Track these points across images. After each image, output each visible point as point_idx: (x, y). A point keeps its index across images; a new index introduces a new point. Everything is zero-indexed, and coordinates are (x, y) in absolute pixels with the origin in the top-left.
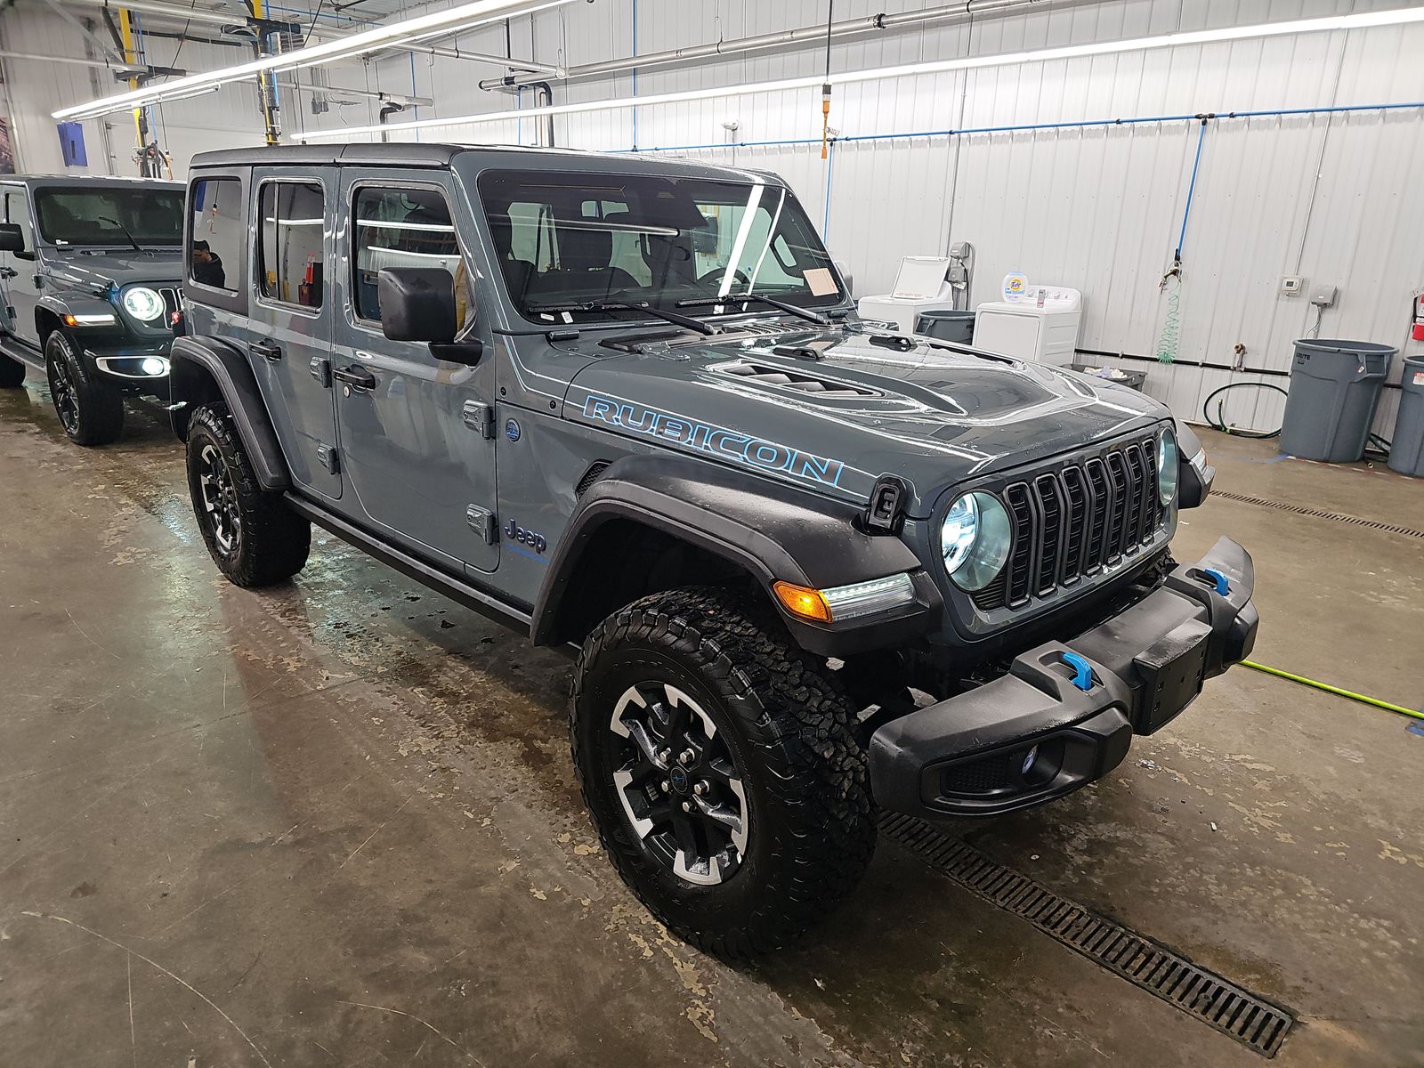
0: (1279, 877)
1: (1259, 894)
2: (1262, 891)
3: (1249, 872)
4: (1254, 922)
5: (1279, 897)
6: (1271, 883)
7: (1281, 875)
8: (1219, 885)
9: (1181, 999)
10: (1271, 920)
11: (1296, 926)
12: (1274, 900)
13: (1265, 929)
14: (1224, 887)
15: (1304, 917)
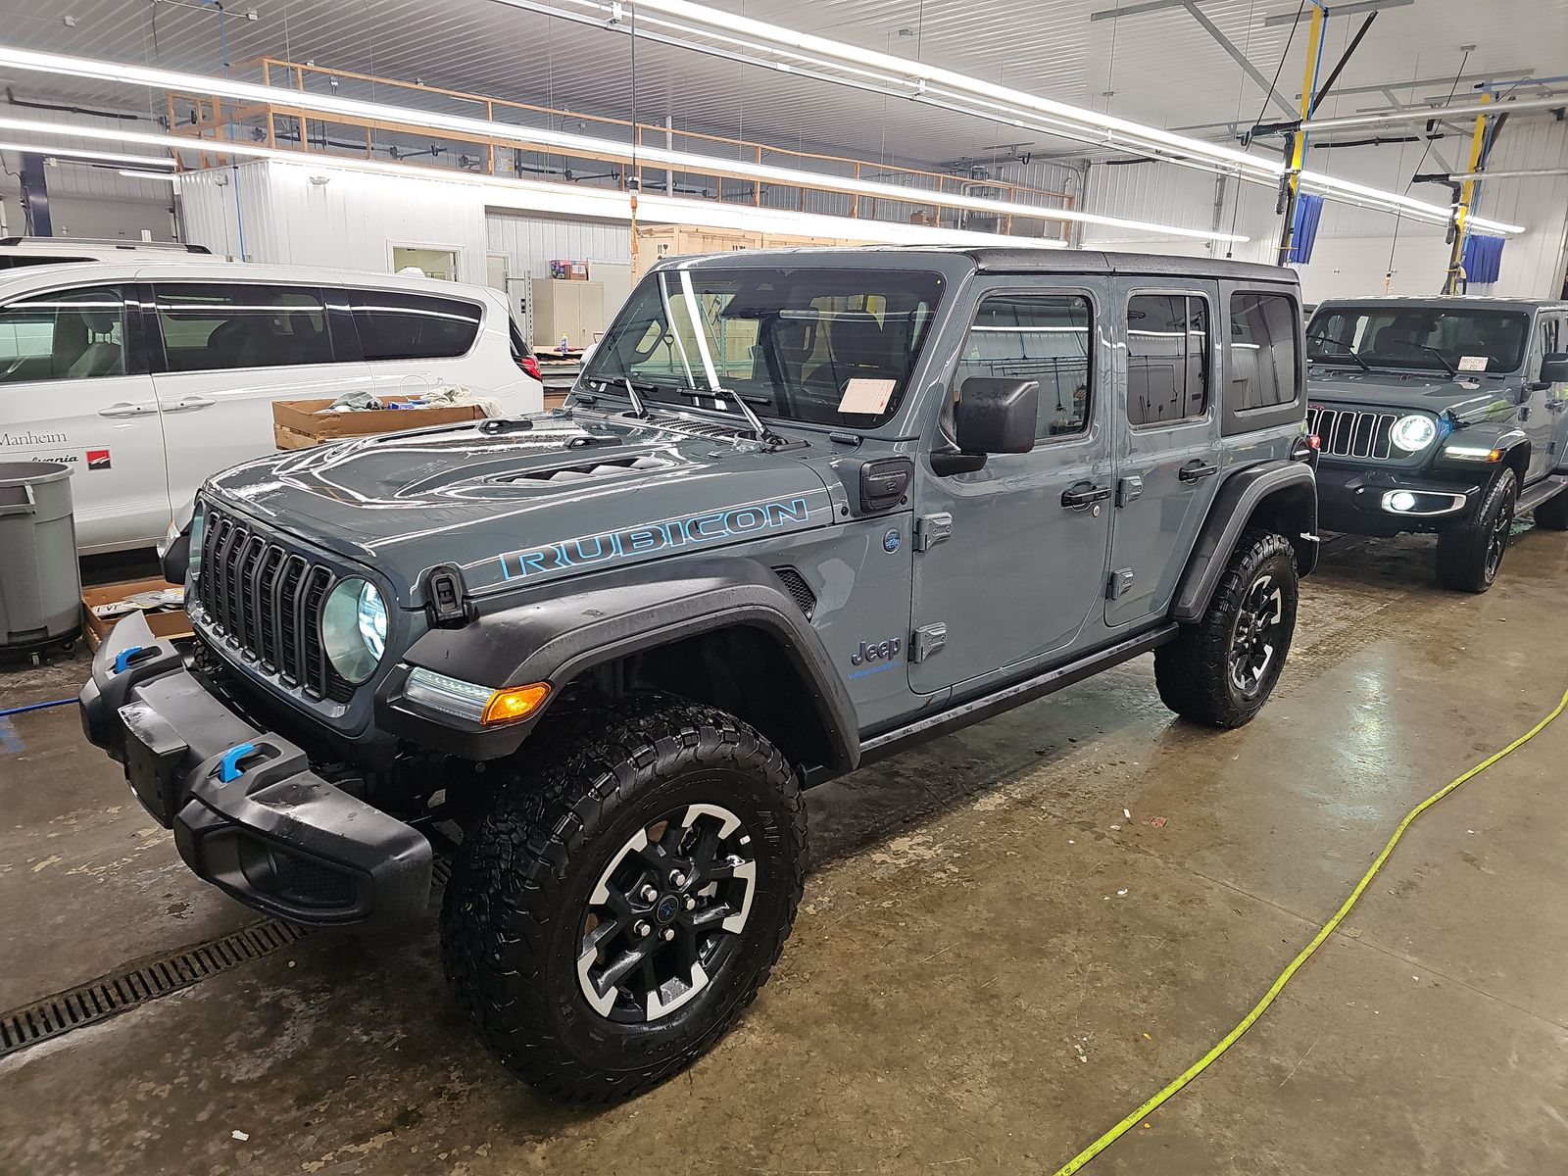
0: (113, 1161)
1: (107, 1125)
2: (108, 1130)
3: (145, 1134)
4: (76, 1098)
5: (86, 1143)
6: (111, 1146)
7: (115, 1165)
8: (148, 1093)
9: (54, 1007)
10: (66, 1115)
11: (39, 1132)
12: (87, 1134)
13: (60, 1101)
14: (141, 1097)
15: (44, 1148)
